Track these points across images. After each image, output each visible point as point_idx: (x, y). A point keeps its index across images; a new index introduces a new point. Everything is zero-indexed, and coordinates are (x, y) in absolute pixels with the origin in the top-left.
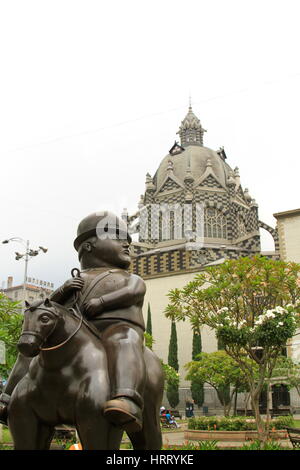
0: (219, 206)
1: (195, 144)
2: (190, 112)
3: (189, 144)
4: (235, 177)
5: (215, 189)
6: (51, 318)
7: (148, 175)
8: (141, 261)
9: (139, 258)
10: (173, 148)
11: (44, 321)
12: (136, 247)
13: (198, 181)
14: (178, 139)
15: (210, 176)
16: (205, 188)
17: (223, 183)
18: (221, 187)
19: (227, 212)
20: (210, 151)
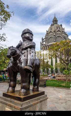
0: (60, 36)
1: (56, 24)
2: (55, 17)
3: (55, 24)
4: (64, 30)
5: (60, 33)
6: (13, 50)
7: (47, 31)
8: (46, 47)
9: (45, 47)
10: (51, 25)
11: (12, 50)
12: (45, 45)
13: (56, 31)
14: (53, 23)
15: (59, 30)
16: (58, 32)
17: (61, 31)
18: (61, 32)
19: (62, 37)
20: (59, 25)
